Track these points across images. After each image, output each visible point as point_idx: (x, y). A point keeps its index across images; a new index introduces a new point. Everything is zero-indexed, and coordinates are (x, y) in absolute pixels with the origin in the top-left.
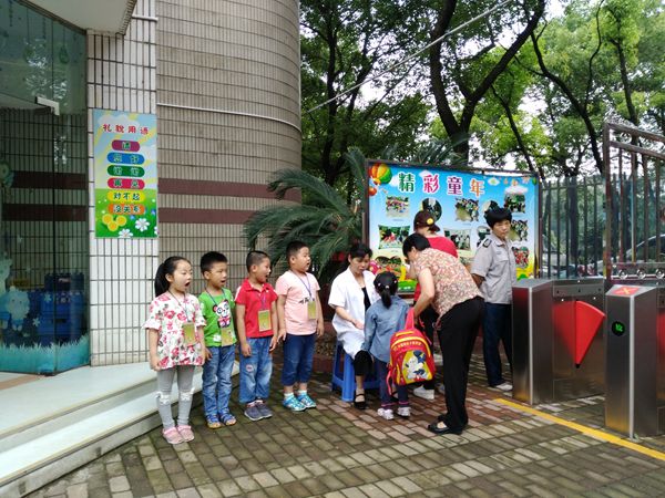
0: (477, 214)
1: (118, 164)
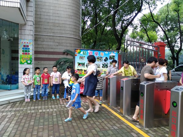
0: (102, 60)
1: (24, 50)
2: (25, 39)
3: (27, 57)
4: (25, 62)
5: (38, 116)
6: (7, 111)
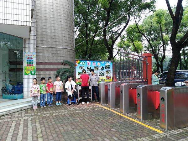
0: (99, 69)
1: (28, 62)
2: (29, 51)
3: (31, 68)
4: (29, 73)
5: (55, 118)
6: (25, 116)
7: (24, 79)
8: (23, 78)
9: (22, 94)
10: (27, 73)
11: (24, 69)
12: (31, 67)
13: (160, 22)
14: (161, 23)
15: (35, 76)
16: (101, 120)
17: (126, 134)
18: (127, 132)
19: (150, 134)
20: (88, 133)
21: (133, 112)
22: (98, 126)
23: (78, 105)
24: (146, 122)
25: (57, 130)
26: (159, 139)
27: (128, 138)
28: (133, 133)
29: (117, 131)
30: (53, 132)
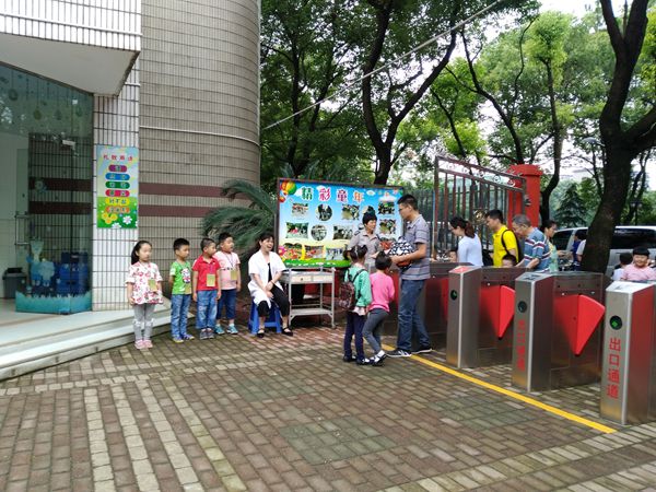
0: (358, 215)
1: (112, 181)
2: (114, 144)
3: (120, 203)
4: (113, 222)
5: (230, 379)
6: (118, 374)
7: (95, 243)
8: (90, 239)
9: (88, 294)
10: (108, 220)
11: (95, 206)
12: (120, 199)
13: (550, 59)
14: (553, 61)
15: (136, 231)
16: (394, 390)
17: (501, 438)
18: (498, 430)
19: (577, 437)
20: (371, 432)
21: (489, 364)
22: (393, 407)
23: (291, 338)
24: (545, 396)
25: (258, 421)
26: (611, 452)
27: (509, 448)
28: (520, 432)
29: (465, 426)
30: (248, 427)
